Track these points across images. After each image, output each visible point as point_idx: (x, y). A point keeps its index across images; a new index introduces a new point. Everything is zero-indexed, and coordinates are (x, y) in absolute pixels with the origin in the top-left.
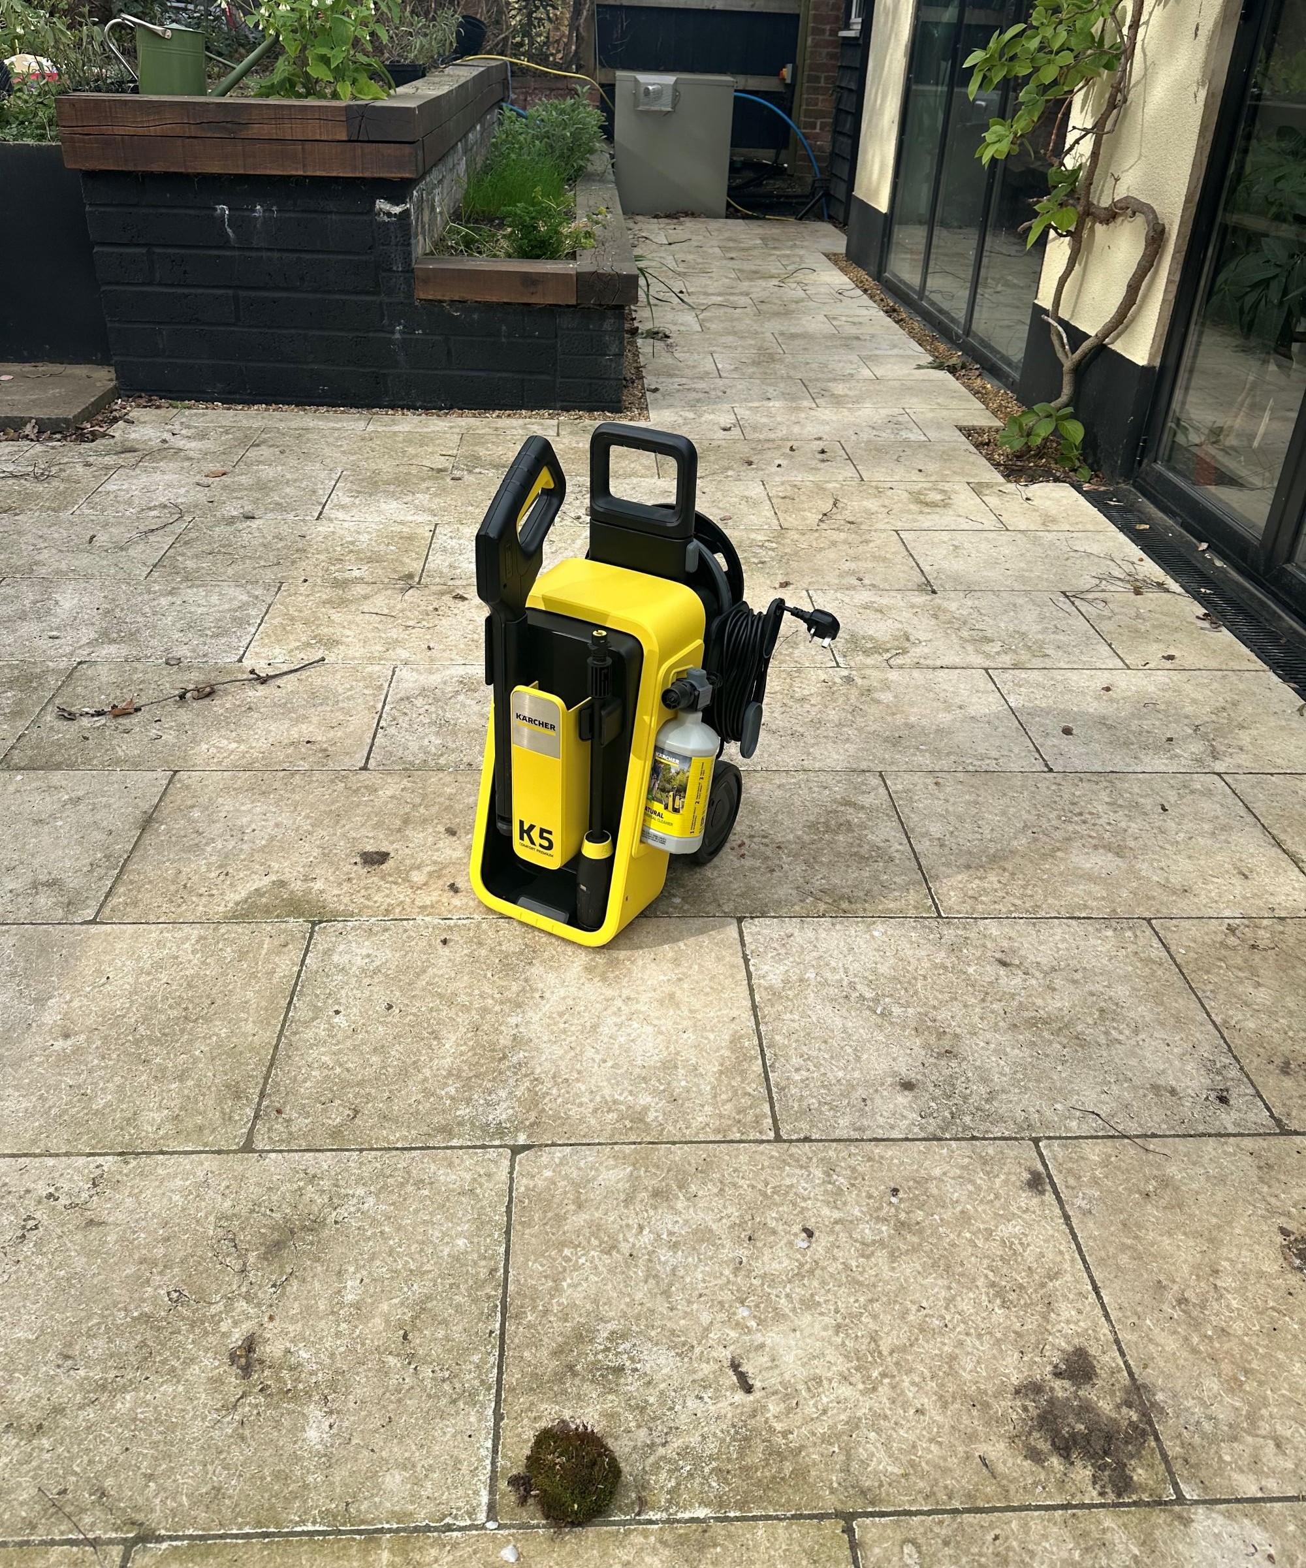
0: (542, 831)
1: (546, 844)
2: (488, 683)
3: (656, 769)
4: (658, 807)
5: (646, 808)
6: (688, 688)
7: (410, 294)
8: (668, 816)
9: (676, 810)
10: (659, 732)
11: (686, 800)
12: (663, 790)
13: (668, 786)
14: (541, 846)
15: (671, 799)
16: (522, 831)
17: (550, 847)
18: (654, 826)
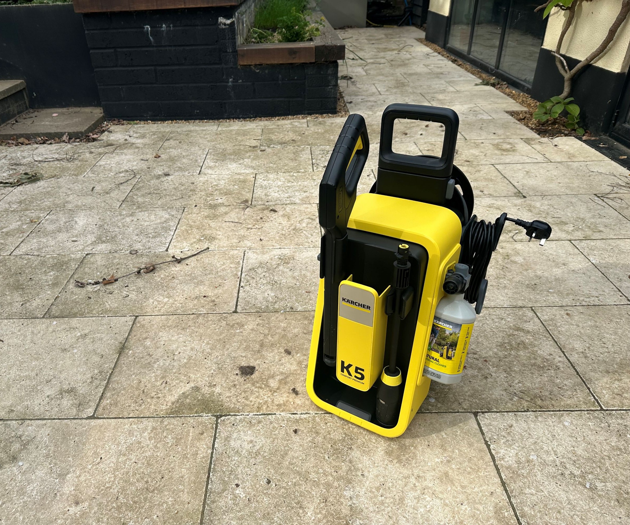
0: (357, 369)
1: (359, 376)
2: (321, 277)
3: (434, 331)
4: (435, 355)
6: (457, 278)
7: (236, 63)
8: (443, 361)
9: (449, 358)
10: (438, 307)
11: (456, 352)
12: (440, 344)
13: (443, 342)
14: (355, 377)
15: (445, 351)
16: (343, 368)
17: (363, 378)
18: (433, 367)
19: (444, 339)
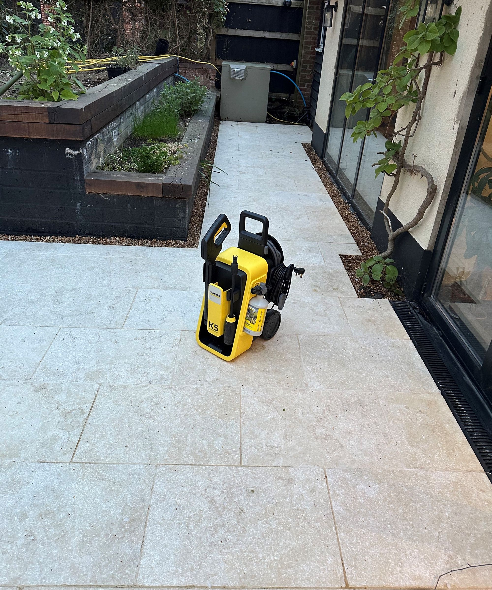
0: (215, 325)
1: (216, 329)
2: (204, 281)
3: (249, 311)
4: (249, 322)
5: (245, 322)
6: (259, 289)
8: (251, 325)
9: (253, 323)
10: (250, 300)
11: (256, 321)
12: (250, 317)
13: (252, 316)
15: (252, 320)
16: (210, 325)
17: (217, 330)
18: (248, 327)
19: (252, 315)
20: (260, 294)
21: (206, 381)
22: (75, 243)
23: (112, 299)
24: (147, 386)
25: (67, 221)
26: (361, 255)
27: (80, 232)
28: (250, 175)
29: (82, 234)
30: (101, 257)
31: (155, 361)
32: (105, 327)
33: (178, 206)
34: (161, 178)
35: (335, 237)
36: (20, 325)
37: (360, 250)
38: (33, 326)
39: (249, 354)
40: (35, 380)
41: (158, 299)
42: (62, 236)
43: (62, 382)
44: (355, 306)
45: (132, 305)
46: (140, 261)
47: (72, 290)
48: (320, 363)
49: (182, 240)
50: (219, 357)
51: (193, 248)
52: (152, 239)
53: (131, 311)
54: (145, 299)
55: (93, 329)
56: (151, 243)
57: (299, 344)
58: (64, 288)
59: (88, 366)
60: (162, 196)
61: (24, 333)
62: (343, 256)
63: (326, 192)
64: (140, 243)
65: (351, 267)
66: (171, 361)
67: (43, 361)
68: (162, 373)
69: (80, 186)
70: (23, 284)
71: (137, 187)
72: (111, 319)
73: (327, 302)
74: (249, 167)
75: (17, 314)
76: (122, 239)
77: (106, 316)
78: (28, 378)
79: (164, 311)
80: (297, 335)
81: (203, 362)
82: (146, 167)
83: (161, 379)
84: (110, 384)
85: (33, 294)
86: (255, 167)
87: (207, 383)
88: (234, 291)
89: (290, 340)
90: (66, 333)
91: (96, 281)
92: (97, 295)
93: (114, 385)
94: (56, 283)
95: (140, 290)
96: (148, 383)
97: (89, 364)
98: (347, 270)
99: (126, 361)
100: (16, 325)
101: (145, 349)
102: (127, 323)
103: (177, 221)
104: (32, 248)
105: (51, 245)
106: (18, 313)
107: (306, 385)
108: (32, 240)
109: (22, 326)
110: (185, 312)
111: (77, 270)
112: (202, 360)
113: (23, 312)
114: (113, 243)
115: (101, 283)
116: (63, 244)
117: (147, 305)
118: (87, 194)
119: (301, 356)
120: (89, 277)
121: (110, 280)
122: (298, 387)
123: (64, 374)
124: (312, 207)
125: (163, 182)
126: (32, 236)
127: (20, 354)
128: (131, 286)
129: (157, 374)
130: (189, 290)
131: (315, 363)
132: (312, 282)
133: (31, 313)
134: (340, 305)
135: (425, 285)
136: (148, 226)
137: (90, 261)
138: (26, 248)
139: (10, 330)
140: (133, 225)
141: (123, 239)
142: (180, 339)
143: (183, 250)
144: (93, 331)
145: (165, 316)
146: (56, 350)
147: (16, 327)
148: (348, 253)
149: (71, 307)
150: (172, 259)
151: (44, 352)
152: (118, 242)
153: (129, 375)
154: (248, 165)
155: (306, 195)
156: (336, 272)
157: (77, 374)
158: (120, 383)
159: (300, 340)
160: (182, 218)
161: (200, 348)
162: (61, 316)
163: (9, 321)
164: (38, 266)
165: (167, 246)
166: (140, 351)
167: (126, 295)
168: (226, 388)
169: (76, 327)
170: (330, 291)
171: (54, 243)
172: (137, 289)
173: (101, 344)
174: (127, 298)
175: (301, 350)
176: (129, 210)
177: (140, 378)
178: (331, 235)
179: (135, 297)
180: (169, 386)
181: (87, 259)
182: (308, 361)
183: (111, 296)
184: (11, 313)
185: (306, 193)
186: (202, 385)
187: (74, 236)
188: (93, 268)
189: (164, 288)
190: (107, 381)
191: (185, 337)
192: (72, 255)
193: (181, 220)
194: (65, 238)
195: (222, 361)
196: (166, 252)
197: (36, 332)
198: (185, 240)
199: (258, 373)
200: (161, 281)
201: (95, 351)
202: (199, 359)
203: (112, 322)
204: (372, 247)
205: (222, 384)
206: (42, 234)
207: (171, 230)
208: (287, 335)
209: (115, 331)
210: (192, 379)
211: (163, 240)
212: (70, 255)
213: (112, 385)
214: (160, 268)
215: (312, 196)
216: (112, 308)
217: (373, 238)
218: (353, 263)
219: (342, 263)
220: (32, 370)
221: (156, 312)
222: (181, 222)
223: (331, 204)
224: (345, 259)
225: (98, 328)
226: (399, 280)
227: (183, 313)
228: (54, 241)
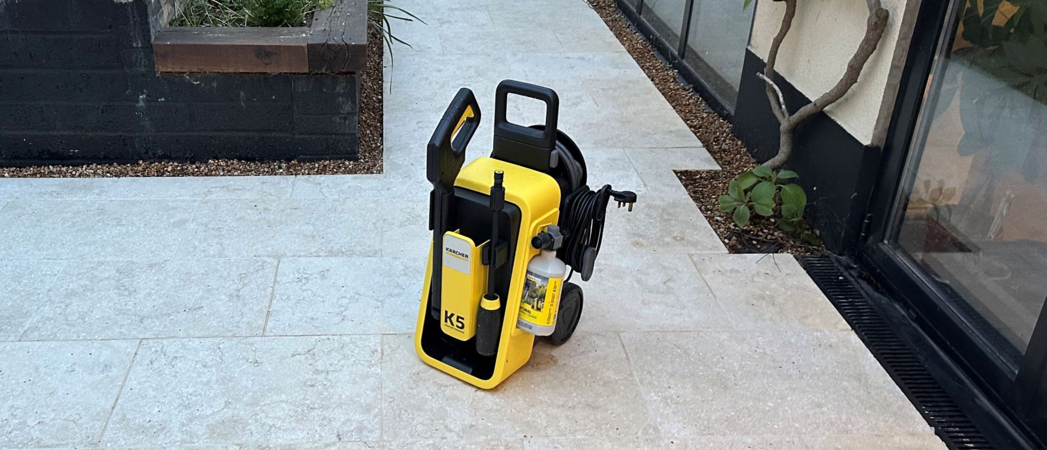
0: (458, 317)
1: (460, 325)
2: (431, 229)
3: (528, 284)
4: (528, 307)
5: (521, 307)
6: (548, 237)
8: (534, 312)
9: (539, 309)
10: (530, 262)
11: (545, 303)
12: (532, 297)
13: (534, 295)
14: (457, 326)
15: (536, 303)
16: (446, 317)
17: (463, 327)
18: (526, 318)
19: (535, 292)
20: (550, 249)
21: (451, 431)
22: (138, 176)
23: (233, 281)
24: (334, 444)
25: (119, 133)
26: (718, 168)
27: (147, 153)
28: (461, 24)
29: (150, 158)
30: (196, 201)
31: (340, 396)
32: (231, 334)
33: (339, 89)
34: (304, 35)
35: (657, 137)
36: (58, 340)
37: (715, 158)
38: (85, 339)
39: (527, 374)
40: (109, 445)
41: (323, 275)
42: (111, 164)
43: (164, 445)
44: (726, 271)
45: (273, 290)
46: (274, 204)
47: (151, 266)
48: (676, 385)
49: (350, 160)
50: (466, 383)
51: (372, 173)
52: (288, 160)
53: (274, 302)
54: (297, 276)
55: (207, 340)
56: (288, 168)
57: (625, 350)
58: (133, 263)
59: (209, 412)
60: (307, 71)
61: (69, 355)
62: (681, 172)
63: (623, 49)
64: (266, 170)
65: (703, 194)
66: (372, 394)
67: (118, 407)
68: (357, 417)
69: (143, 60)
70: (49, 259)
71: (257, 56)
72: (237, 319)
73: (666, 264)
74: (457, 9)
75: (49, 319)
76: (229, 163)
77: (226, 313)
78: (95, 441)
79: (338, 299)
80: (618, 333)
81: (437, 394)
82: (270, 16)
83: (360, 430)
84: (260, 444)
85: (74, 278)
86: (468, 9)
87: (453, 434)
88: (497, 245)
89: (604, 343)
90: (153, 349)
91: (195, 247)
92: (202, 274)
93: (268, 446)
94: (116, 255)
95: (284, 260)
96: (334, 439)
97: (212, 407)
98: (696, 199)
99: (283, 397)
100: (51, 340)
101: (317, 372)
102: (270, 324)
103: (338, 120)
104: (54, 189)
105: (92, 183)
106: (51, 315)
107: (656, 429)
108: (51, 174)
109: (63, 340)
110: (381, 299)
111: (153, 228)
112: (433, 389)
113: (60, 314)
114: (214, 173)
115: (204, 251)
116: (115, 179)
117: (304, 288)
118: (157, 75)
119: (635, 373)
120: (180, 240)
121: (221, 244)
122: (639, 434)
123: (164, 429)
124: (598, 80)
125: (310, 42)
126: (51, 167)
127: (70, 396)
128: (266, 253)
129: (348, 420)
130: (382, 256)
131: (666, 386)
132: (628, 227)
133: (77, 315)
134: (695, 270)
135: (870, 218)
136: (281, 135)
137: (175, 208)
138: (43, 191)
139: (40, 350)
140: (251, 134)
141: (233, 164)
142: (382, 351)
143: (354, 178)
144: (208, 342)
145: (343, 309)
146: (139, 383)
147: (53, 344)
148: (692, 167)
149: (154, 300)
150: (336, 197)
151: (118, 389)
152: (223, 170)
153: (294, 425)
154: (454, 7)
155: (582, 59)
156: (674, 205)
157: (190, 428)
158: (280, 441)
159: (625, 342)
160: (349, 113)
161: (425, 367)
162: (138, 319)
163: (36, 333)
164: (74, 223)
165: (322, 171)
166: (307, 377)
167: (257, 271)
168: (493, 443)
169: (172, 337)
170: (668, 244)
171: (96, 179)
172: (279, 258)
173: (227, 367)
174: (261, 277)
175: (632, 363)
176: (242, 104)
177: (318, 428)
178: (648, 133)
179: (276, 274)
180: (378, 442)
181: (168, 206)
182: (650, 383)
183: (229, 275)
184: (35, 318)
185: (582, 54)
186: (444, 438)
187: (135, 163)
188: (184, 222)
189: (331, 253)
190: (254, 439)
191: (390, 347)
192: (138, 199)
193: (345, 119)
194: (117, 168)
195: (474, 389)
196: (320, 184)
197: (93, 351)
198: (356, 160)
199: (554, 411)
200: (323, 240)
201: (217, 381)
202: (428, 388)
203: (241, 325)
204: (739, 153)
205: (483, 434)
206: (70, 161)
207: (326, 139)
208: (598, 334)
209: (251, 340)
210: (420, 428)
211: (310, 161)
212: (134, 199)
213: (264, 446)
214: (315, 215)
215: (596, 59)
216: (236, 296)
217: (737, 133)
218: (705, 186)
219: (683, 188)
220: (98, 425)
221: (324, 301)
222: (347, 122)
223: (640, 74)
224: (688, 178)
225: (216, 336)
226: (811, 214)
227: (377, 300)
228: (95, 174)
